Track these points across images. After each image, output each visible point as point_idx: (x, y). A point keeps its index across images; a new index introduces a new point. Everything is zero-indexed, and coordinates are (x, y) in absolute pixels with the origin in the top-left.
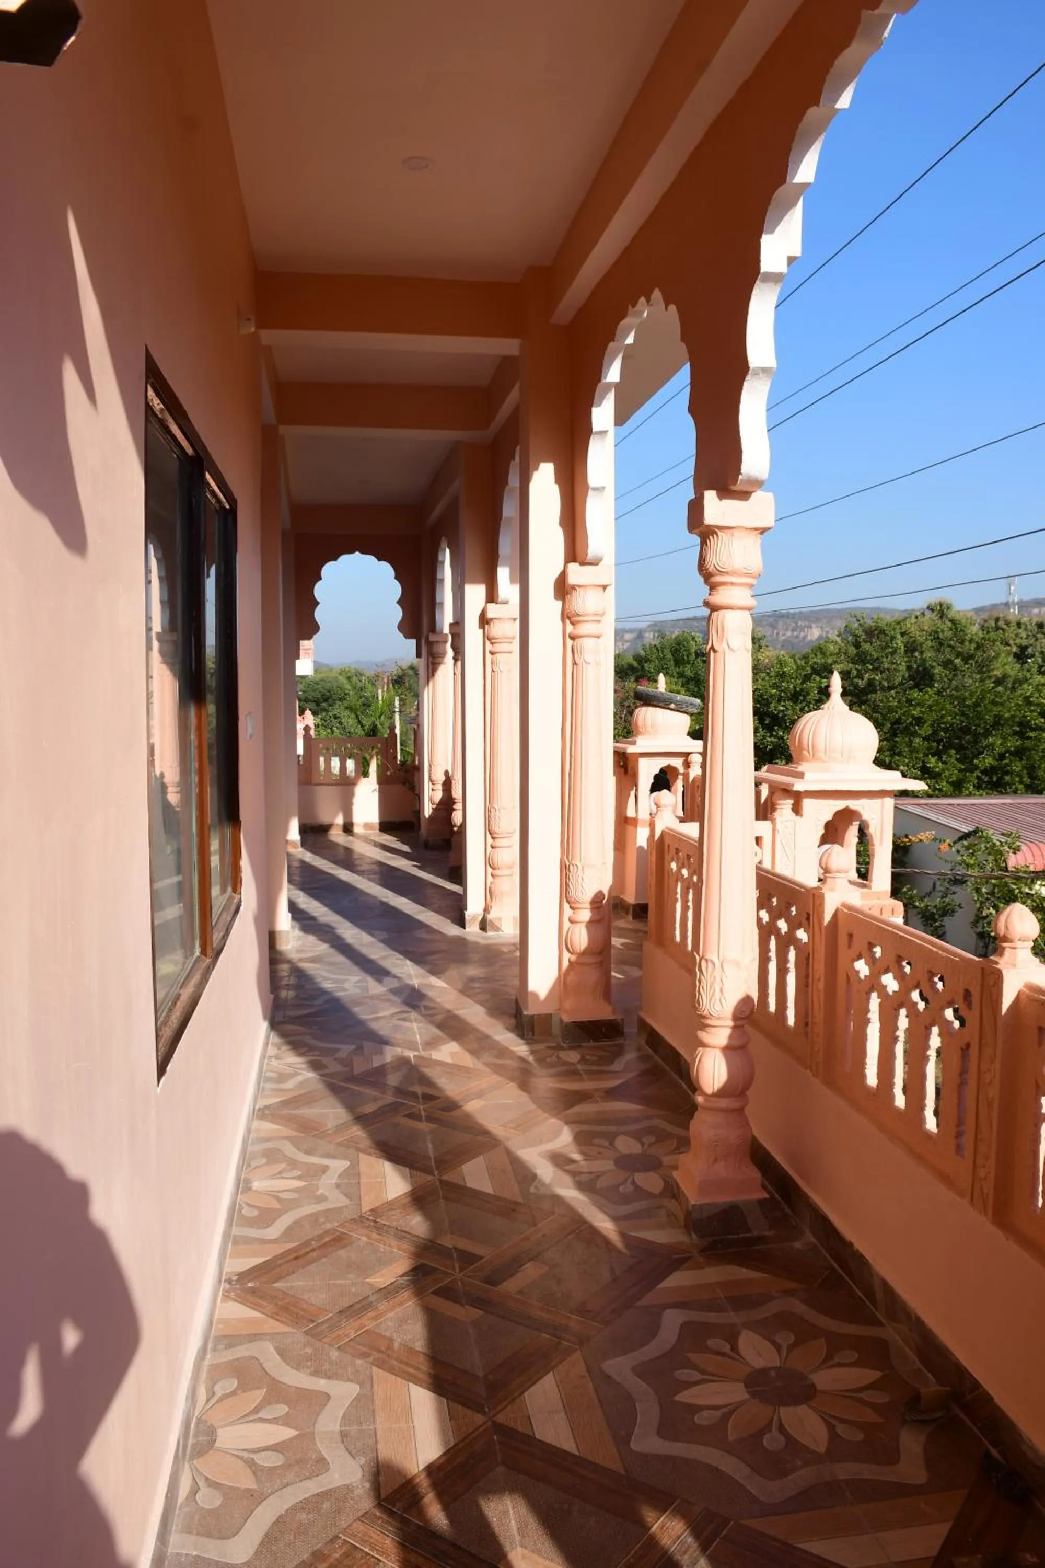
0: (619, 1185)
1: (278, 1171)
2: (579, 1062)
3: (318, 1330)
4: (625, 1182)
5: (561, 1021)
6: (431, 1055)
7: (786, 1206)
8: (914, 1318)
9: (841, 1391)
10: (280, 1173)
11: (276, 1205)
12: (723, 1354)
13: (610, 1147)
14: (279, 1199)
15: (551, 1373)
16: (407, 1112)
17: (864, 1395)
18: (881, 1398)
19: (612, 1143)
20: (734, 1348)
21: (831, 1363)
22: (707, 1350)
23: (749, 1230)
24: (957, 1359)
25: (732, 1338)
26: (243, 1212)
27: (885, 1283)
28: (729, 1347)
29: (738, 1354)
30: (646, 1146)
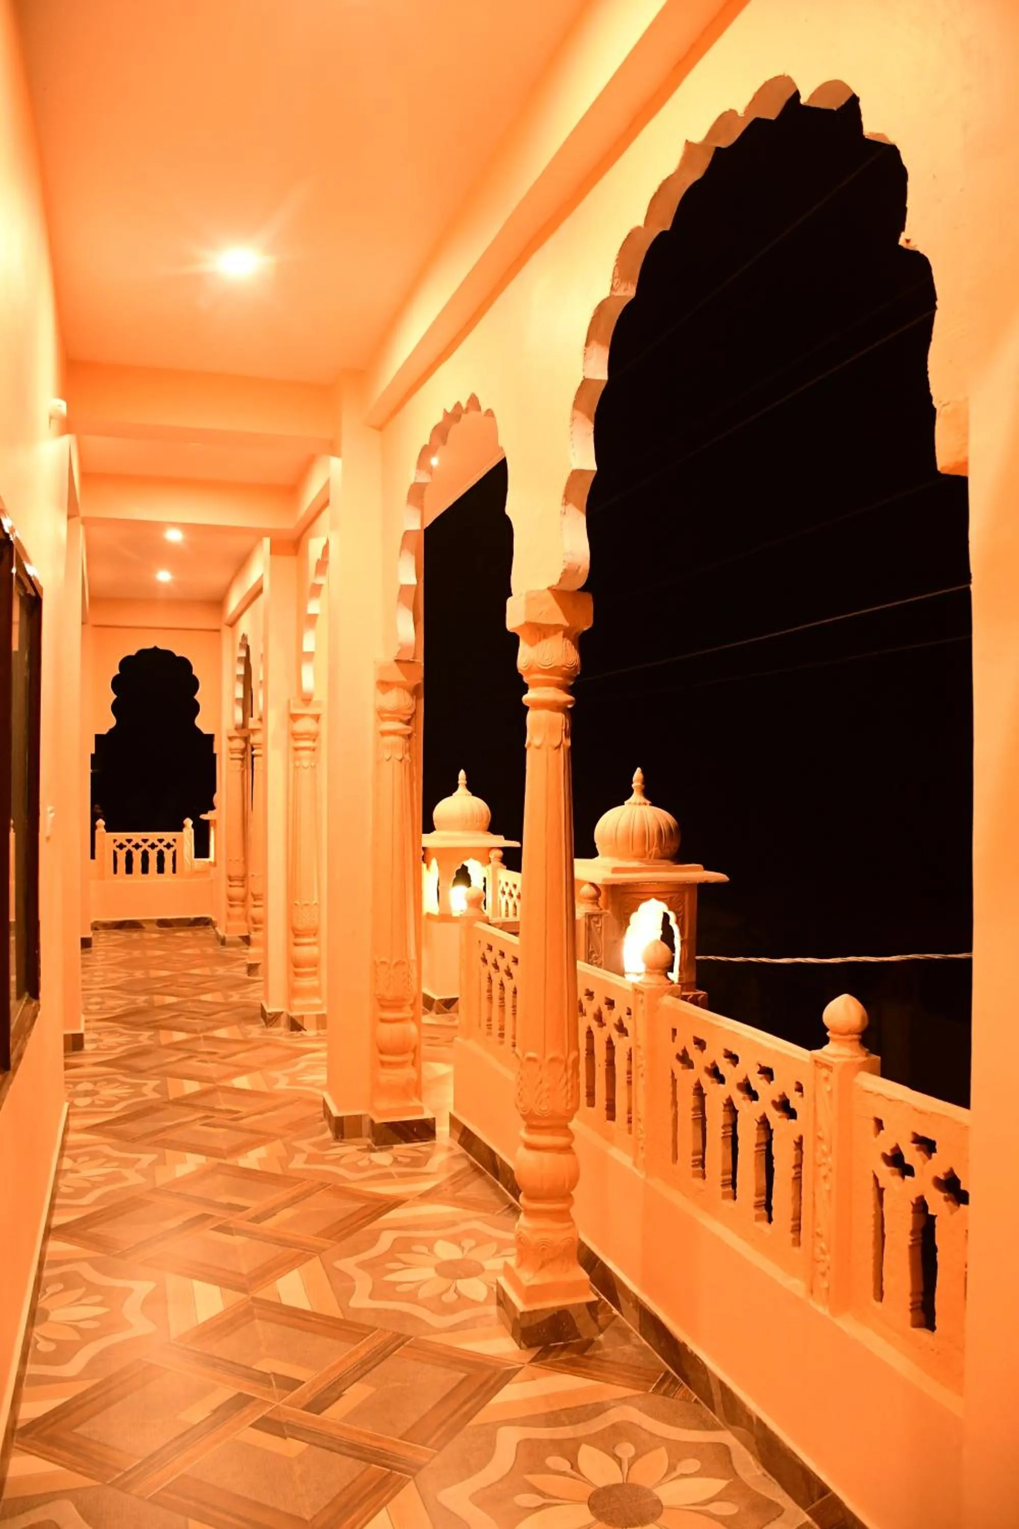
0: (442, 1294)
1: (75, 1298)
2: (391, 1165)
3: (126, 1479)
4: (447, 1291)
5: (372, 1122)
6: (237, 1162)
7: (613, 1307)
8: (755, 1420)
9: (687, 1505)
10: (79, 1299)
11: (76, 1337)
12: (564, 1474)
13: (429, 1254)
14: (77, 1329)
15: (384, 1509)
16: (216, 1225)
17: (713, 1508)
18: (728, 1509)
19: (431, 1250)
20: (574, 1466)
21: (674, 1475)
22: (548, 1470)
23: (579, 1336)
24: (803, 1462)
25: (571, 1455)
26: (38, 1346)
27: (722, 1385)
28: (568, 1465)
29: (579, 1471)
30: (466, 1251)
